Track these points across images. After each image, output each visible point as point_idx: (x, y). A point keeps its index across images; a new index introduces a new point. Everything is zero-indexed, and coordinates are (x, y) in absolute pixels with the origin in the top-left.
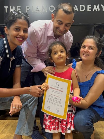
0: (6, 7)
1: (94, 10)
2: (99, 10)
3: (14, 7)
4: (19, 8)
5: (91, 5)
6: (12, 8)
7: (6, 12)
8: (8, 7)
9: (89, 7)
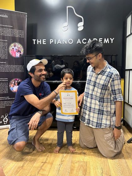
0: (34, 40)
1: (104, 43)
2: (108, 42)
3: (40, 40)
4: (44, 41)
5: (102, 39)
6: (39, 41)
7: (34, 44)
8: (36, 40)
9: (100, 40)
